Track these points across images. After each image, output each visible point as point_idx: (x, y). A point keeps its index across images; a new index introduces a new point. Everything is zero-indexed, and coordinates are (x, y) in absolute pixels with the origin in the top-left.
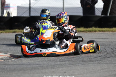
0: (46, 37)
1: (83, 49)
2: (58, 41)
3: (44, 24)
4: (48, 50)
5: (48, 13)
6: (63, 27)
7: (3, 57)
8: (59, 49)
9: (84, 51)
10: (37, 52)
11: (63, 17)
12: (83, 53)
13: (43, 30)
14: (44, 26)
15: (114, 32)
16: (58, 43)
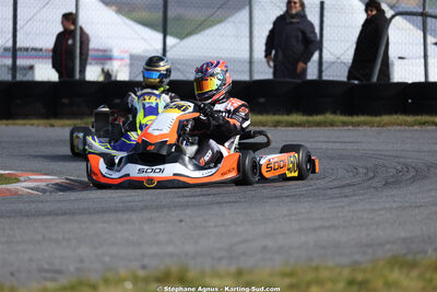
0: (156, 133)
1: (264, 170)
2: (192, 144)
3: (147, 101)
4: (162, 171)
5: (164, 68)
6: (213, 104)
7: (42, 185)
8: (191, 167)
9: (267, 175)
10: (128, 175)
11: (212, 75)
12: (263, 179)
13: (145, 116)
14: (147, 106)
15: (383, 126)
16: (191, 150)
